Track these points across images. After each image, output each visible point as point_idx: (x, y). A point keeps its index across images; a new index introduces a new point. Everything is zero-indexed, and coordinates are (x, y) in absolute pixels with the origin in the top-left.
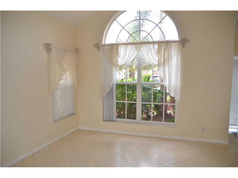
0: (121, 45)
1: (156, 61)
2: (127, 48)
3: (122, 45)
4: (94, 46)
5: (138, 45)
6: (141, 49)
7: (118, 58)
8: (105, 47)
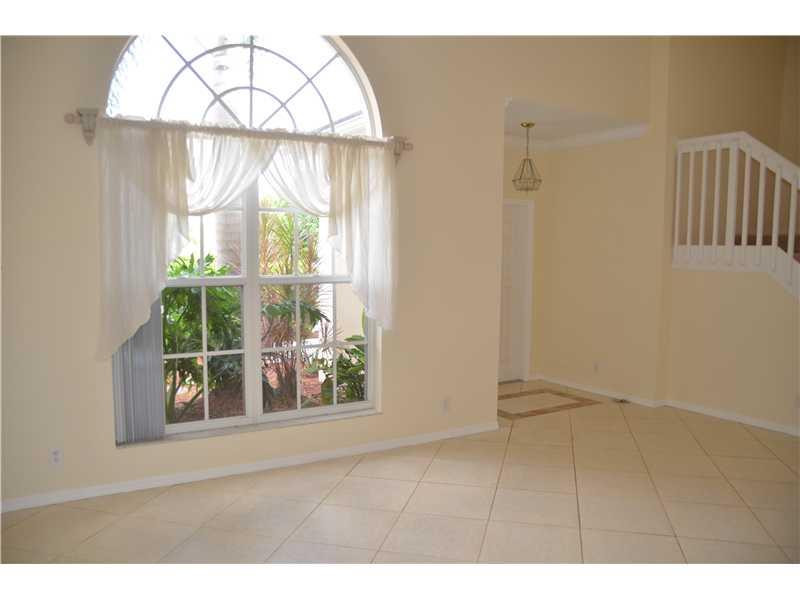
0: (193, 133)
1: (325, 203)
2: (220, 146)
3: (200, 134)
4: (69, 119)
5: (263, 141)
6: (275, 158)
7: (188, 181)
8: (125, 132)
